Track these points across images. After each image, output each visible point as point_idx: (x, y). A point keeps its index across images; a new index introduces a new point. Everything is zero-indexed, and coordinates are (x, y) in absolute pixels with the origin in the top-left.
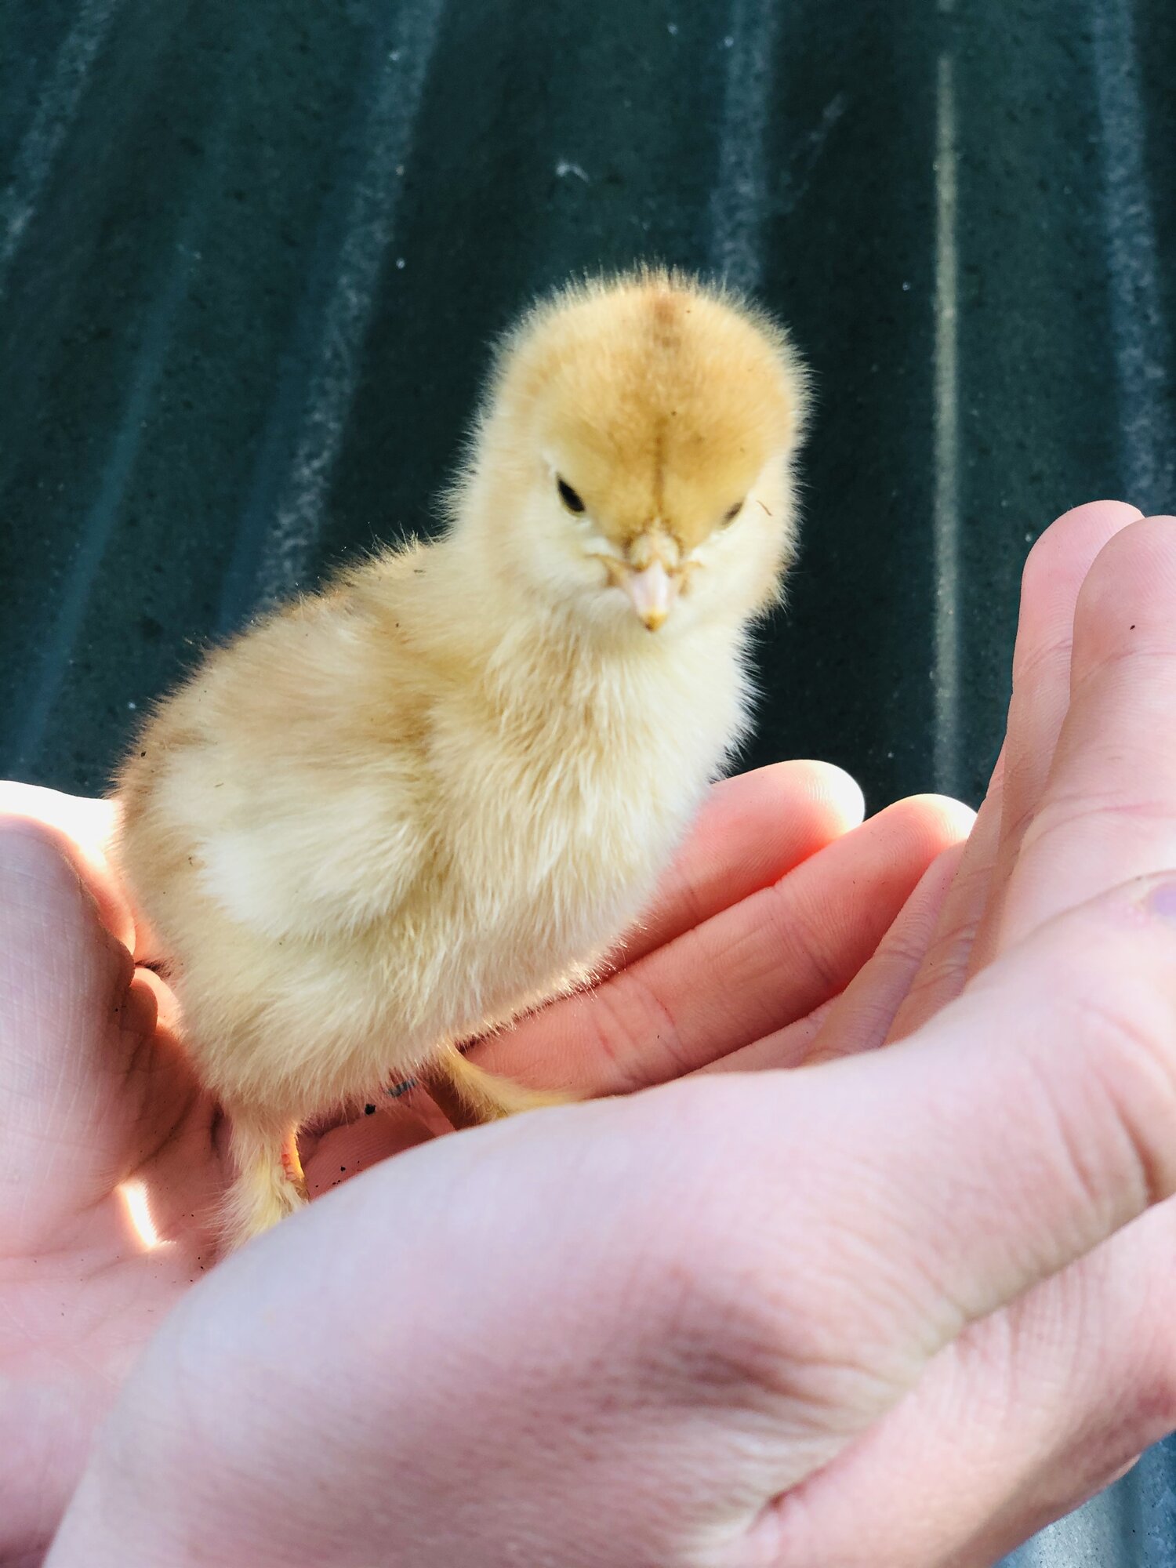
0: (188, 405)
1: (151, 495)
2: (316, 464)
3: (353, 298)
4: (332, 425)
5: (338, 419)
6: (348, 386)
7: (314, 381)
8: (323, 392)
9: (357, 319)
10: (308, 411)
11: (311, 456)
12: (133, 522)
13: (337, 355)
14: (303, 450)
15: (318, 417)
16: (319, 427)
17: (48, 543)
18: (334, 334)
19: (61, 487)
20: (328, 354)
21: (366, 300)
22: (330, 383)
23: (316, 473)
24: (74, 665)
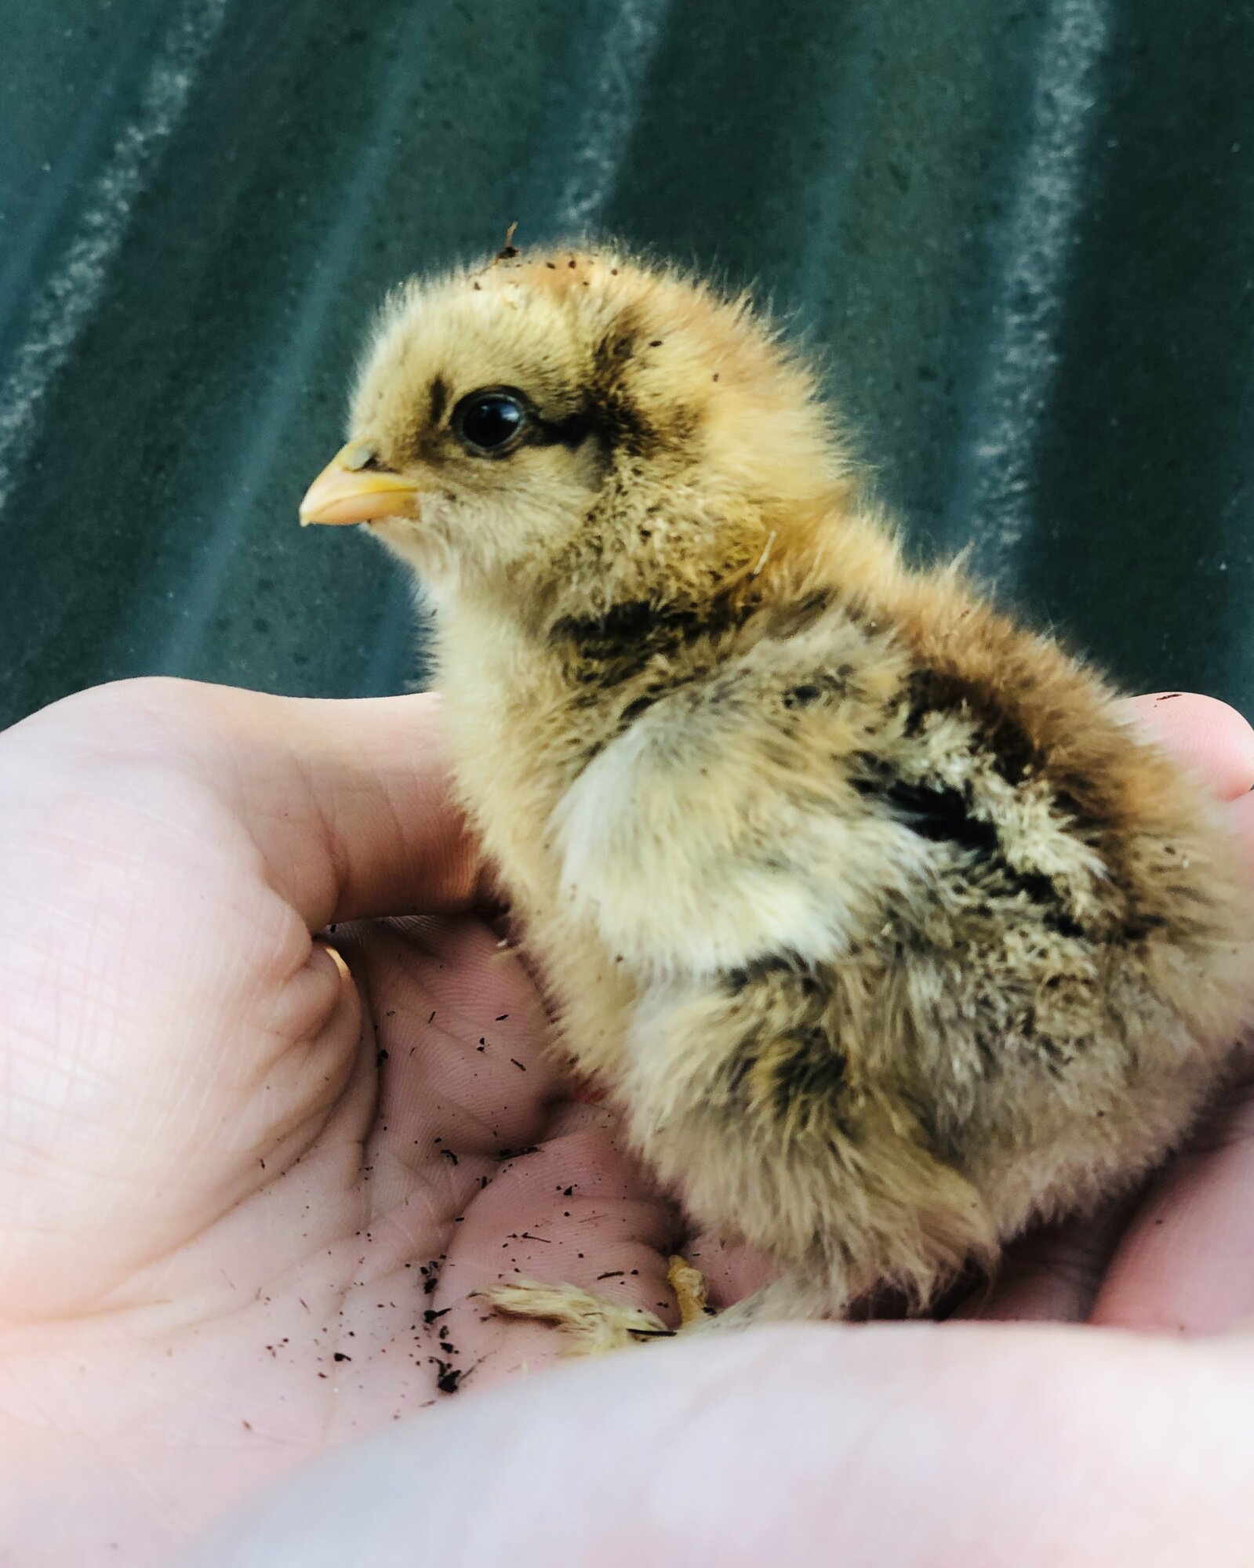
0: (447, 125)
1: (401, 219)
2: (585, 205)
3: (637, 25)
4: (606, 165)
5: (612, 157)
6: (625, 123)
7: (587, 115)
8: (597, 127)
9: (641, 49)
10: (579, 146)
11: (579, 197)
12: (380, 246)
13: (615, 88)
14: (572, 187)
15: (589, 153)
16: (589, 164)
17: (285, 258)
18: (612, 63)
19: (303, 199)
20: (605, 86)
21: (653, 30)
22: (605, 117)
23: (584, 215)
24: (309, 393)
